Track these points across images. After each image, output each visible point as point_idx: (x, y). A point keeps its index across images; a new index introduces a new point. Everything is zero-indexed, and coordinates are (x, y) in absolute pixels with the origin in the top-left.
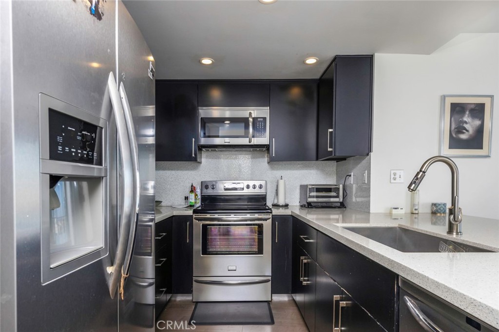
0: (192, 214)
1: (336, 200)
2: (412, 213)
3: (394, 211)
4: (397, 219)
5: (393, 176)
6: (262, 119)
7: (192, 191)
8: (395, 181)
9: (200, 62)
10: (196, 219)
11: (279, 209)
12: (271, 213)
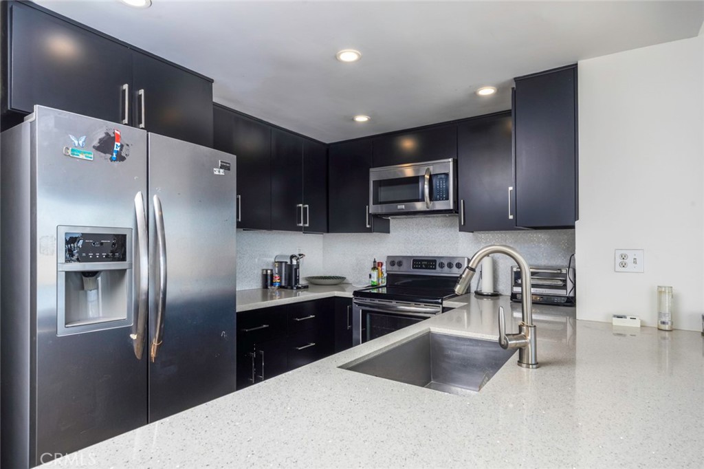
0: (352, 296)
1: (562, 292)
2: (659, 329)
3: (616, 322)
4: (625, 335)
5: (619, 260)
6: (443, 176)
7: (374, 268)
8: (623, 269)
9: (353, 120)
10: (356, 303)
11: (482, 299)
12: (441, 304)
